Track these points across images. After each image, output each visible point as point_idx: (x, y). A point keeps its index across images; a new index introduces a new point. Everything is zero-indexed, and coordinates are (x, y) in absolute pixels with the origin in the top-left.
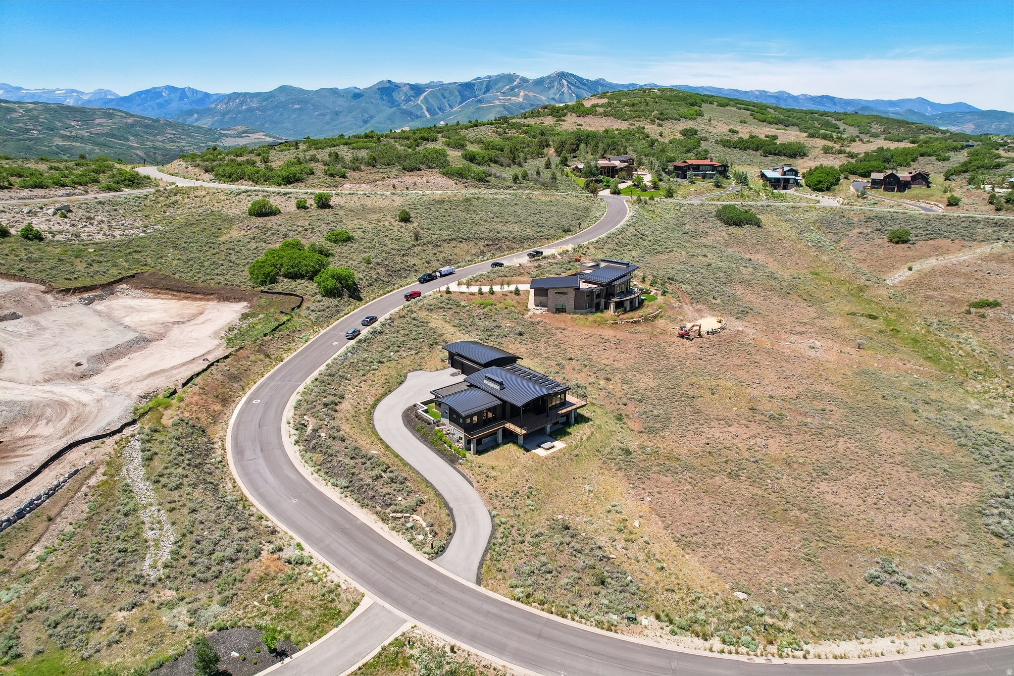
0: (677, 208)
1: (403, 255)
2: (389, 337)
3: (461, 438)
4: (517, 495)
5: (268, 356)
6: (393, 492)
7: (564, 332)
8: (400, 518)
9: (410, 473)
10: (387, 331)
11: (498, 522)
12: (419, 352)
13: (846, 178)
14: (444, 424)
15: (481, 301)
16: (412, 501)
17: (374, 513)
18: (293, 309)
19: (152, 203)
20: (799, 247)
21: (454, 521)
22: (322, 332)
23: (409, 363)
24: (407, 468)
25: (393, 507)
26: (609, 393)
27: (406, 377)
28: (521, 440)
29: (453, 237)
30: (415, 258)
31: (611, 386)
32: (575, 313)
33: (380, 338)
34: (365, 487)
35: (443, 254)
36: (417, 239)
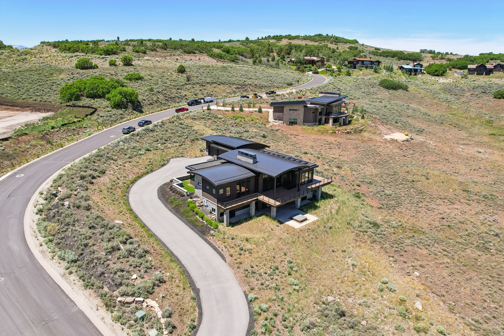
0: (355, 80)
1: (178, 89)
2: (159, 133)
3: (214, 210)
4: (277, 272)
5: (49, 142)
6: (127, 268)
7: (297, 137)
8: (130, 303)
9: (154, 245)
10: (158, 130)
11: (257, 309)
12: (182, 145)
13: (450, 70)
14: (197, 197)
15: (233, 115)
16: (148, 280)
17: (98, 296)
18: (87, 115)
19: (5, 57)
20: (435, 101)
21: (200, 308)
22: (105, 130)
23: (173, 152)
24: (152, 240)
25: (123, 288)
26: (343, 176)
27: (168, 161)
28: (274, 212)
29: (214, 81)
30: (186, 92)
31: (343, 172)
32: (304, 125)
33: (151, 134)
34: (95, 261)
35: (207, 91)
36: (188, 81)
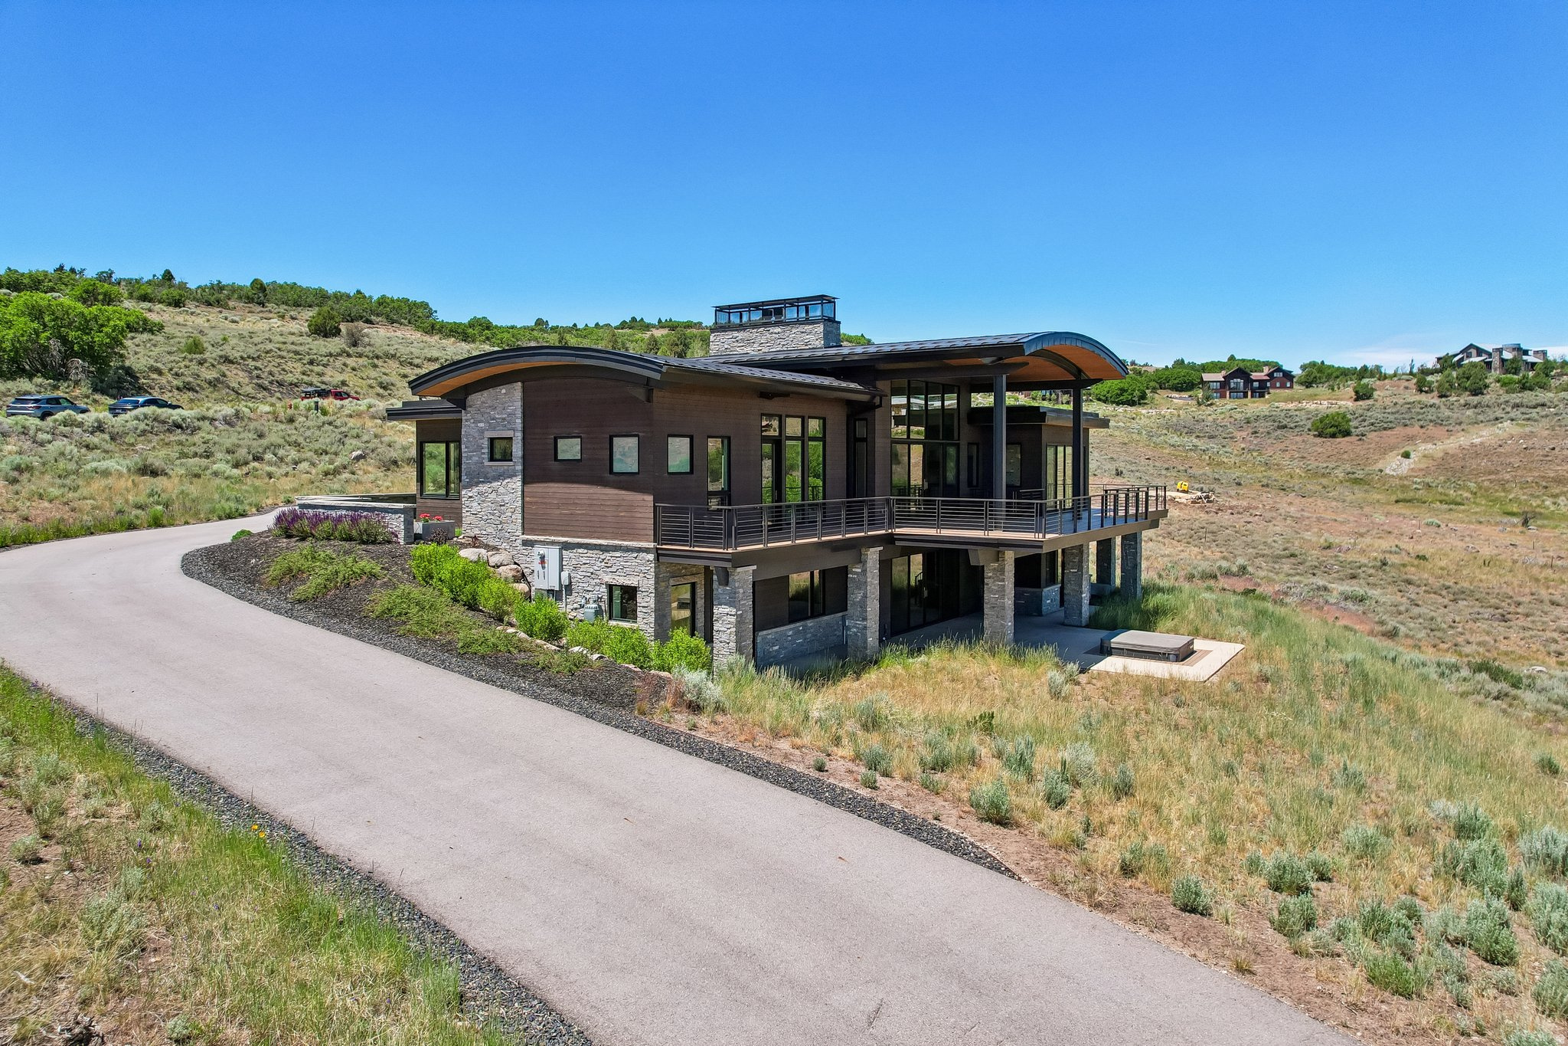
13: (1154, 392)
36: (355, 344)
